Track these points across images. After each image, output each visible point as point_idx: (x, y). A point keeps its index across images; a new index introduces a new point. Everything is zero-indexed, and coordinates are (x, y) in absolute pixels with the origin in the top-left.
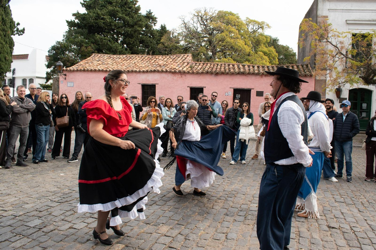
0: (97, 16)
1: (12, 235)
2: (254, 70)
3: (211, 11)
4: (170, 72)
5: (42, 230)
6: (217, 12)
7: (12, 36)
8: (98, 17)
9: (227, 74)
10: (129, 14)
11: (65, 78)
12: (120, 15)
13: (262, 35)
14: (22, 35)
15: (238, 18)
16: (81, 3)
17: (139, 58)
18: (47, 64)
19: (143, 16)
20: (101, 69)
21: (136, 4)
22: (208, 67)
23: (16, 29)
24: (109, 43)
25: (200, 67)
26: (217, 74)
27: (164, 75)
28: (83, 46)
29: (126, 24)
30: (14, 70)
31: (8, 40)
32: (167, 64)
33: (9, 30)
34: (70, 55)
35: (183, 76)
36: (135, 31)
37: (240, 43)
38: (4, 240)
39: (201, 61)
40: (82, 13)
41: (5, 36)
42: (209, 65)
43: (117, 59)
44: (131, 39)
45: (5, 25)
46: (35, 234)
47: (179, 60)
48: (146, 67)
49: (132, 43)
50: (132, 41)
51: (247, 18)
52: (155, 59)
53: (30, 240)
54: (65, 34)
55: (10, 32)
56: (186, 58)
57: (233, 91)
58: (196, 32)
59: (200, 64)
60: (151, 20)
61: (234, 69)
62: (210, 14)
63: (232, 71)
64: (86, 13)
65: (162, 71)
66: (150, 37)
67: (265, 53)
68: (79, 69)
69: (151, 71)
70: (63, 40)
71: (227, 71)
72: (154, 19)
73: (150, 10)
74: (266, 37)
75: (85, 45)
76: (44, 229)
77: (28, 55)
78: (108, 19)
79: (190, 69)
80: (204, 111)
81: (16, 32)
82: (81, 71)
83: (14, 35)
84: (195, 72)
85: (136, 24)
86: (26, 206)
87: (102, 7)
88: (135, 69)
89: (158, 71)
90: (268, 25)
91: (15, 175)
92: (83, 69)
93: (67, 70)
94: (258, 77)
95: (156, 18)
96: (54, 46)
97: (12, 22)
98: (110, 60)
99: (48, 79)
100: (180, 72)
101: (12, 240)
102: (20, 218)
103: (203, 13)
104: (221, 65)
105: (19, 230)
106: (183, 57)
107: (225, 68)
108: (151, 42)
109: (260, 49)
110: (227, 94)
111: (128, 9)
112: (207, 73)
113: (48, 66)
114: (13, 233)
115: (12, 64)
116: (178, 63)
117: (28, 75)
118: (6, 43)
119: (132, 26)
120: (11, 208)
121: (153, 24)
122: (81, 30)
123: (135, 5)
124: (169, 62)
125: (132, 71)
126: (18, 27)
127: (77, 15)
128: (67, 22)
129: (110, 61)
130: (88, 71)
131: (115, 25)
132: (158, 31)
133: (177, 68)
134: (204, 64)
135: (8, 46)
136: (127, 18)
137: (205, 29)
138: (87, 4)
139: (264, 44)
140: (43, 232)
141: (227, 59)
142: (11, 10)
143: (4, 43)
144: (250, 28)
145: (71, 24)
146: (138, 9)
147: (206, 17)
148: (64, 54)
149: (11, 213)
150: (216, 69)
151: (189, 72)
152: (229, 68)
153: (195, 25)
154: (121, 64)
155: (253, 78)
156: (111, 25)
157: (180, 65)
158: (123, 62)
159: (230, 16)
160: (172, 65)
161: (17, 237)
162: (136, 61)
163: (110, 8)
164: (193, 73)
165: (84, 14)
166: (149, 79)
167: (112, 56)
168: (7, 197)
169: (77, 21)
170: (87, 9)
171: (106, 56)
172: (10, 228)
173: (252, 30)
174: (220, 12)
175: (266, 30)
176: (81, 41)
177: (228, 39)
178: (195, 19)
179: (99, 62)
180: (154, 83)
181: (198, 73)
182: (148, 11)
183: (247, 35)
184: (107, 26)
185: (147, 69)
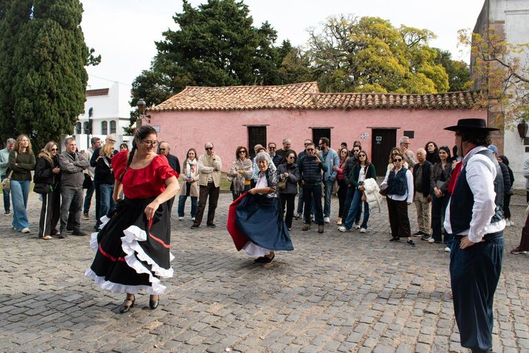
0: (194, 35)
1: (45, 309)
2: (401, 102)
3: (350, 19)
4: (285, 108)
5: (79, 305)
6: (359, 20)
7: (85, 67)
8: (196, 35)
9: (363, 108)
10: (237, 29)
11: (149, 121)
12: (226, 31)
13: (424, 48)
14: (97, 64)
15: (389, 26)
16: (173, 18)
17: (246, 91)
18: (131, 101)
19: (256, 30)
20: (194, 107)
21: (246, 14)
22: (338, 99)
23: (89, 57)
24: (211, 70)
25: (327, 100)
26: (348, 109)
27: (276, 113)
28: (176, 75)
29: (234, 43)
30: (91, 111)
31: (79, 72)
32: (283, 97)
33: (81, 59)
34: (161, 87)
35: (303, 113)
36: (246, 52)
37: (392, 62)
38: (35, 313)
39: (328, 92)
40: (175, 31)
41: (76, 67)
42: (339, 96)
43: (218, 93)
44: (241, 62)
45: (75, 52)
46: (69, 309)
47: (300, 91)
48: (254, 102)
49: (242, 68)
50: (242, 65)
51: (402, 26)
52: (267, 91)
53: (64, 314)
54: (153, 60)
55: (82, 62)
56: (308, 88)
57: (371, 131)
58: (331, 49)
59: (327, 95)
60: (268, 35)
61: (373, 101)
62: (349, 23)
63: (370, 103)
64: (181, 30)
65: (274, 108)
66: (268, 58)
67: (428, 75)
68: (166, 108)
69: (259, 109)
70: (151, 69)
71: (364, 104)
72: (273, 34)
73: (267, 22)
74: (431, 51)
75: (180, 74)
76: (81, 305)
77: (108, 89)
78: (209, 37)
79: (312, 103)
80: (310, 164)
81: (90, 61)
82: (168, 110)
83: (88, 65)
84: (318, 107)
85: (247, 42)
86: (70, 280)
87: (201, 20)
88: (239, 106)
89: (269, 108)
90: (432, 34)
91: (69, 246)
92: (171, 108)
93: (151, 110)
94: (406, 111)
95: (275, 32)
96: (140, 77)
97: (84, 48)
98: (208, 94)
99: (132, 121)
100: (298, 108)
101: (44, 314)
102: (59, 292)
103: (339, 21)
104: (356, 95)
105: (54, 304)
106: (304, 87)
107: (360, 101)
108: (269, 66)
109: (422, 69)
110: (363, 136)
111: (235, 22)
112: (335, 108)
113: (133, 104)
114: (47, 307)
115: (85, 103)
116: (297, 96)
117: (108, 116)
118: (78, 76)
119: (242, 45)
120: (52, 282)
121: (271, 41)
122: (173, 53)
123: (245, 16)
124: (286, 95)
125: (235, 109)
126: (93, 54)
127: (168, 34)
128: (156, 43)
129: (207, 96)
130: (177, 110)
131: (219, 45)
132: (278, 50)
133: (295, 103)
134: (332, 95)
135: (80, 79)
136: (235, 34)
137: (343, 43)
138: (181, 18)
139: (428, 61)
140: (79, 307)
141: (373, 86)
142: (82, 33)
143: (75, 76)
144: (408, 39)
145: (160, 46)
146: (250, 21)
147: (344, 27)
148: (152, 86)
149: (51, 287)
150: (349, 101)
151: (310, 108)
152: (367, 101)
153: (329, 39)
154: (222, 99)
155: (399, 113)
156: (213, 46)
157: (300, 98)
158: (225, 97)
159: (378, 25)
160: (289, 99)
161: (51, 312)
162: (241, 95)
163: (212, 22)
164: (316, 109)
165: (178, 32)
166: (258, 119)
167: (211, 89)
168: (51, 271)
169: (168, 42)
170: (181, 25)
171: (203, 89)
172: (45, 302)
173: (410, 43)
174: (363, 19)
175: (429, 41)
176: (174, 68)
177: (375, 58)
178: (329, 31)
179: (194, 98)
180: (264, 124)
181: (322, 109)
182: (265, 22)
183: (402, 49)
184: (209, 47)
185: (254, 105)
